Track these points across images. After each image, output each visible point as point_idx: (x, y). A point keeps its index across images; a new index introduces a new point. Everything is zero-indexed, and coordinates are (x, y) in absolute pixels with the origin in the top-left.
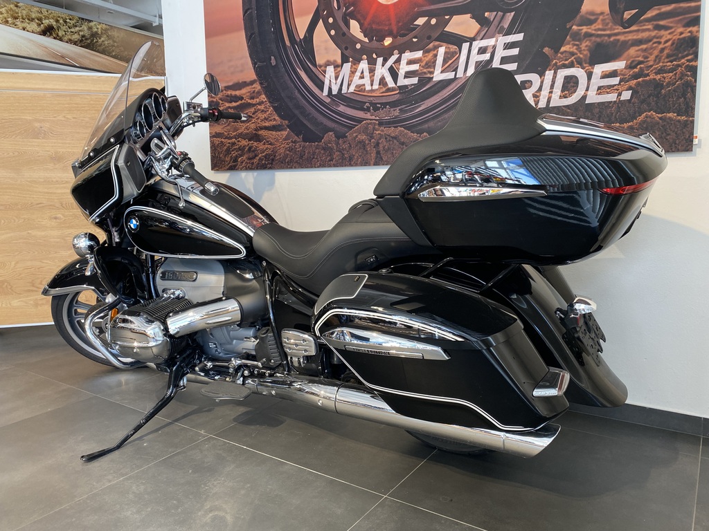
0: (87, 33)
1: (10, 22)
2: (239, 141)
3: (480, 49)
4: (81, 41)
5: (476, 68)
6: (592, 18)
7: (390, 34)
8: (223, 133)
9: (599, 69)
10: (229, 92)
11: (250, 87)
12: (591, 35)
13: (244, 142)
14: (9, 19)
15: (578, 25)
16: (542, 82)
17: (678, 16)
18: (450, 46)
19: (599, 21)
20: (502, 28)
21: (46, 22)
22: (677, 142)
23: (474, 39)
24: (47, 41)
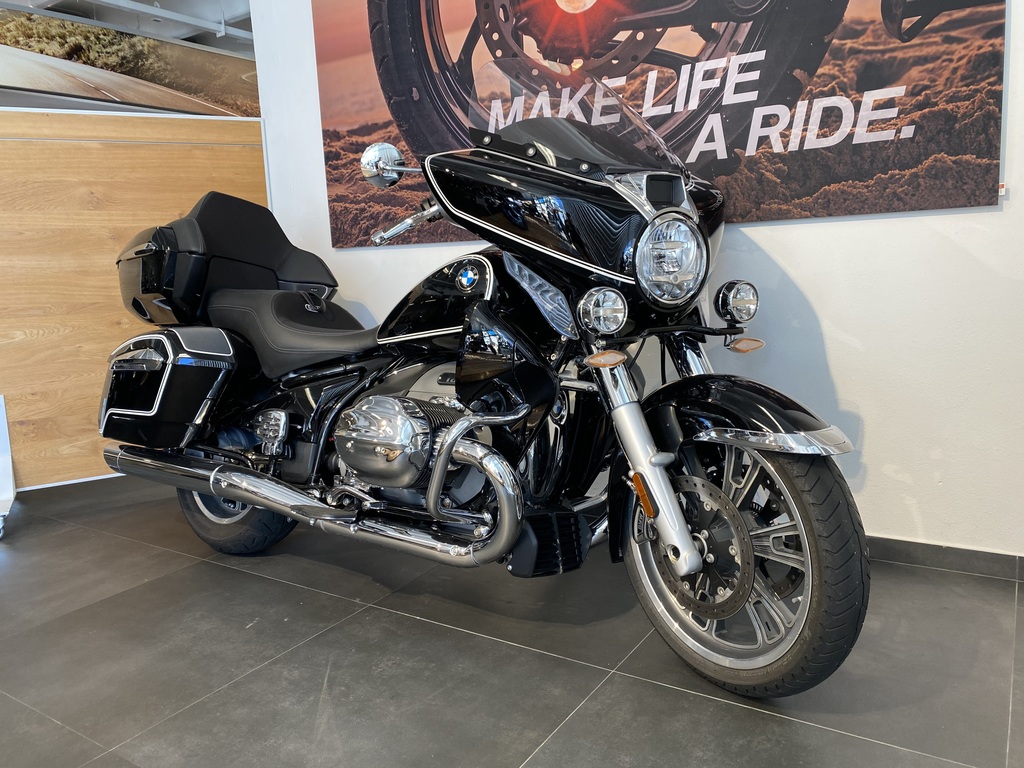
0: (128, 53)
1: (22, 43)
2: (370, 207)
3: (706, 72)
4: (121, 65)
5: (701, 99)
6: (859, 28)
7: (580, 54)
8: (347, 196)
9: (870, 97)
10: (354, 139)
11: (384, 131)
12: (858, 52)
13: (377, 208)
14: (20, 39)
15: (840, 39)
16: (792, 117)
17: (974, 24)
18: (665, 70)
19: (869, 32)
20: (736, 43)
21: (72, 40)
22: (977, 193)
23: (696, 60)
24: (75, 68)
